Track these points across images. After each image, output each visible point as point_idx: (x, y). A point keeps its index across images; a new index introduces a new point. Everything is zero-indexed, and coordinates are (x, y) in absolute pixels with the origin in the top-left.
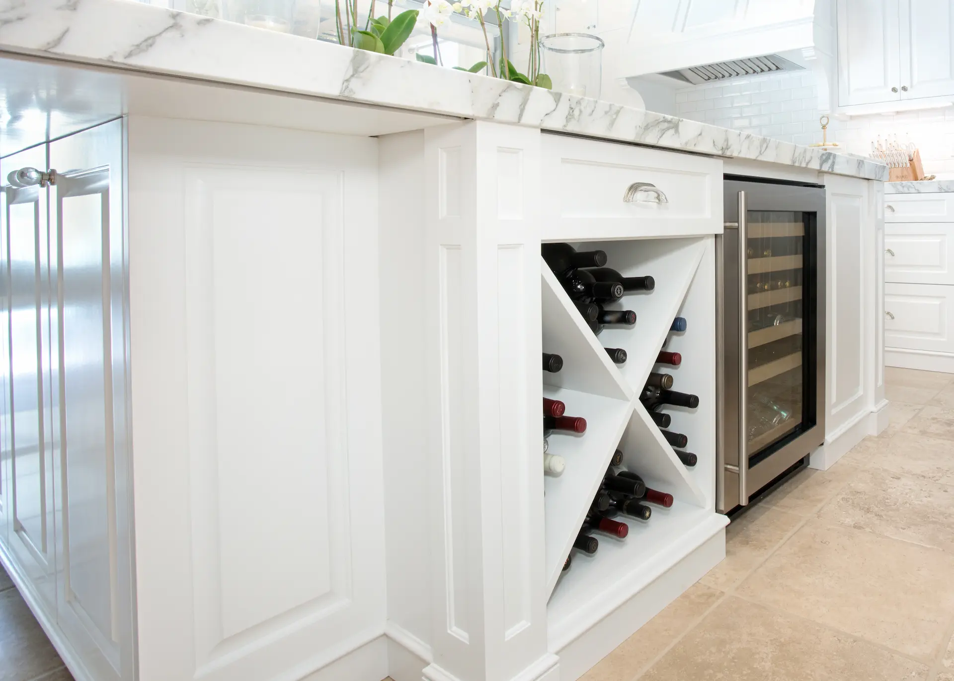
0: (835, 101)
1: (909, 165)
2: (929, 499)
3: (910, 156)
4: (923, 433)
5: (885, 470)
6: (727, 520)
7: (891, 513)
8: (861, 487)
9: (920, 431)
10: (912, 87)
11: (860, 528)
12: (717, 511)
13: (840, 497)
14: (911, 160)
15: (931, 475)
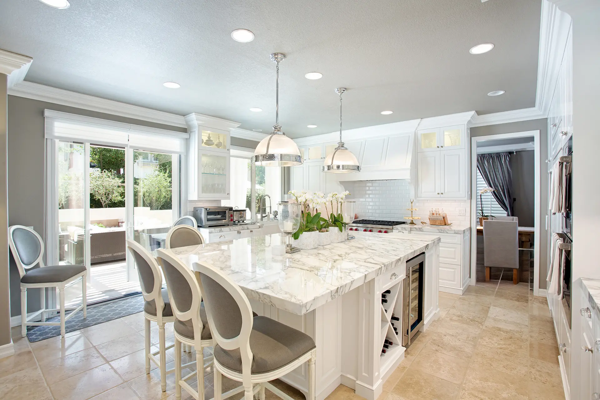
0: (416, 195)
1: (443, 220)
2: (455, 343)
3: (443, 217)
4: (451, 320)
5: (441, 333)
6: (405, 349)
7: (445, 347)
8: (435, 338)
9: (450, 319)
10: (444, 193)
11: (437, 351)
12: (402, 346)
13: (430, 341)
14: (444, 218)
15: (455, 335)
